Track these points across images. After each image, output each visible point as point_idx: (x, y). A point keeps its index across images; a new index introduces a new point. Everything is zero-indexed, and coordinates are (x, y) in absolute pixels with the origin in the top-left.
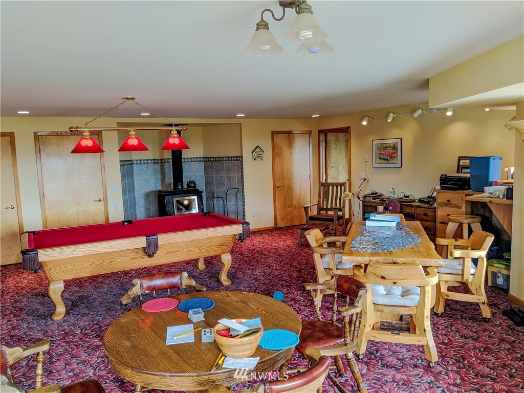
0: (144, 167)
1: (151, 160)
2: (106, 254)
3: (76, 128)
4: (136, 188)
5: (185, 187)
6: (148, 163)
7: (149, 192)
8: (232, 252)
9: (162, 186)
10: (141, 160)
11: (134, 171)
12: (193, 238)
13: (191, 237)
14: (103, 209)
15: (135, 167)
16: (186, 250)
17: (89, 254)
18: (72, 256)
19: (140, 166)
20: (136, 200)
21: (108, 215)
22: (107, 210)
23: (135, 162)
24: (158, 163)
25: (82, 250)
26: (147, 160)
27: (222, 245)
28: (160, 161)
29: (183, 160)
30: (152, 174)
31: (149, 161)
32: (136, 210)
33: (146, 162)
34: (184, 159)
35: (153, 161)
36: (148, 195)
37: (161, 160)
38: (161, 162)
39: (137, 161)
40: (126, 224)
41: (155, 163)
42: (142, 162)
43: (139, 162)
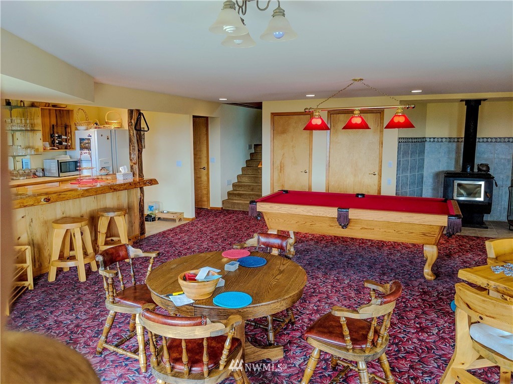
0: (437, 145)
1: (446, 138)
2: (308, 217)
3: (309, 109)
4: (425, 166)
5: (476, 170)
6: (442, 141)
7: (440, 172)
8: (438, 244)
9: (455, 167)
10: (434, 138)
11: (426, 149)
12: (385, 219)
13: (382, 218)
14: (376, 182)
15: (427, 145)
16: (382, 230)
17: (290, 213)
18: (278, 212)
19: (433, 144)
20: (424, 179)
21: (380, 189)
22: (380, 184)
23: (428, 140)
24: (454, 142)
25: (285, 209)
26: (442, 138)
27: (425, 235)
28: (456, 140)
29: (477, 140)
30: (445, 153)
31: (444, 140)
32: (422, 189)
33: (440, 140)
34: (479, 139)
35: (448, 140)
36: (437, 175)
37: (458, 138)
38: (458, 141)
39: (430, 138)
40: (360, 196)
41: (450, 142)
42: (436, 140)
43: (432, 140)
